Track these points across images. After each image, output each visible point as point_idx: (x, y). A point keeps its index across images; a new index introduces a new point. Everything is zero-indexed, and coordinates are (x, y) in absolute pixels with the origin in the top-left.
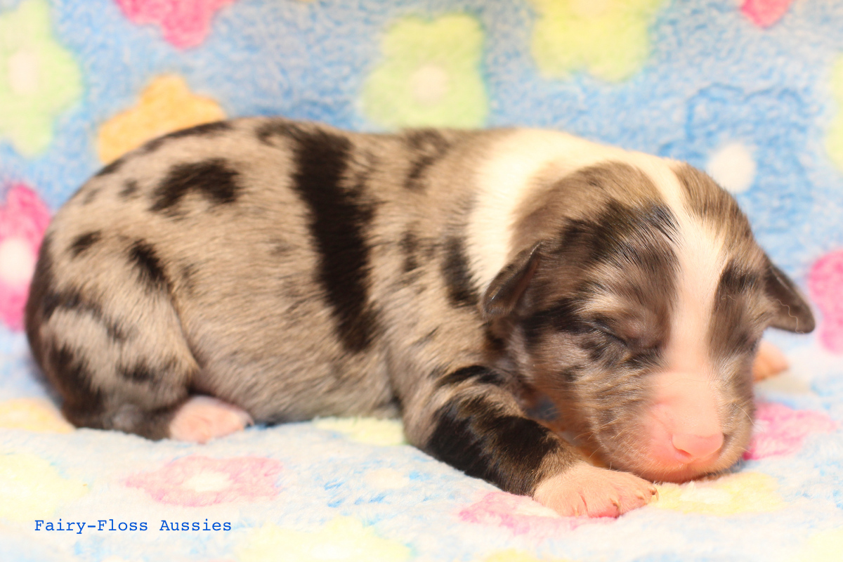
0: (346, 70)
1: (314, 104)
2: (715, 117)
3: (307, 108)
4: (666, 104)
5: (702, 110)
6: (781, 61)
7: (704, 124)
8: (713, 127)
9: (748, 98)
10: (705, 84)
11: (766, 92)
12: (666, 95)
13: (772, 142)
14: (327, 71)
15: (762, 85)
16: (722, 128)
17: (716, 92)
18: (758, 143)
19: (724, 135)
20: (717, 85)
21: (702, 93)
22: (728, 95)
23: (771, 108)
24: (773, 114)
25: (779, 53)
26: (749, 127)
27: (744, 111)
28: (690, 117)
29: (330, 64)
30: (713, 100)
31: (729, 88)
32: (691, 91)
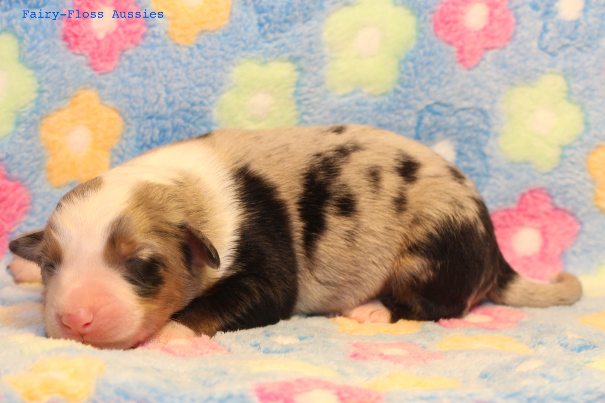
0: (210, 90)
2: (435, 124)
4: (406, 112)
5: (427, 120)
6: (476, 90)
7: (428, 128)
8: (434, 130)
9: (455, 112)
10: (430, 102)
11: (466, 109)
12: (406, 107)
13: (468, 141)
14: (197, 90)
15: (465, 104)
16: (438, 130)
18: (459, 140)
19: (439, 135)
20: (437, 103)
21: (428, 108)
22: (444, 110)
23: (469, 120)
24: (469, 123)
25: (476, 86)
26: (455, 131)
27: (453, 120)
28: (419, 124)
29: (199, 86)
30: (435, 113)
31: (445, 105)
32: (421, 106)
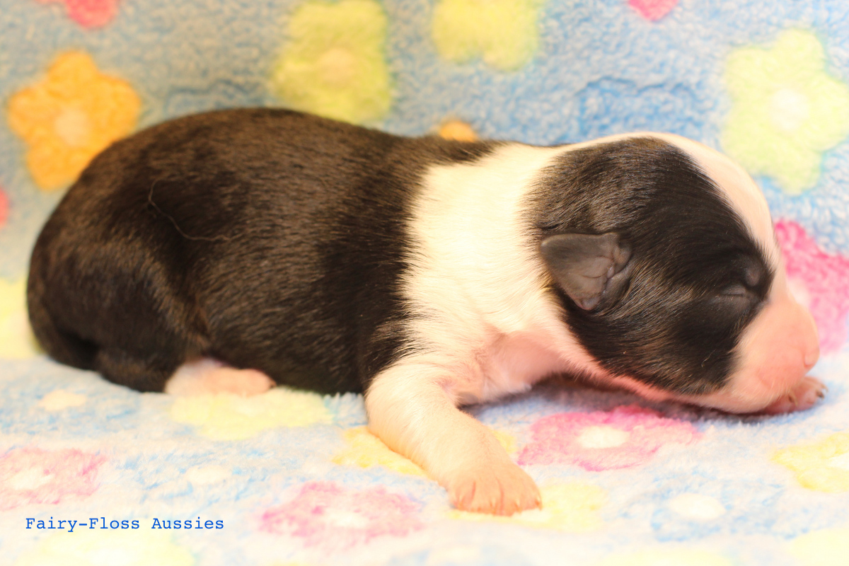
0: (255, 52)
1: (228, 83)
2: (607, 111)
3: (222, 87)
4: (556, 96)
5: (593, 103)
6: (672, 54)
7: (596, 117)
8: (606, 121)
9: (641, 91)
10: (595, 78)
11: (659, 86)
12: (556, 88)
14: (237, 51)
15: (655, 78)
16: (614, 121)
17: (606, 85)
20: (608, 78)
21: (591, 85)
22: (622, 87)
23: (666, 102)
24: (668, 108)
28: (582, 110)
29: (239, 45)
30: (604, 92)
31: (620, 81)
32: (580, 85)
